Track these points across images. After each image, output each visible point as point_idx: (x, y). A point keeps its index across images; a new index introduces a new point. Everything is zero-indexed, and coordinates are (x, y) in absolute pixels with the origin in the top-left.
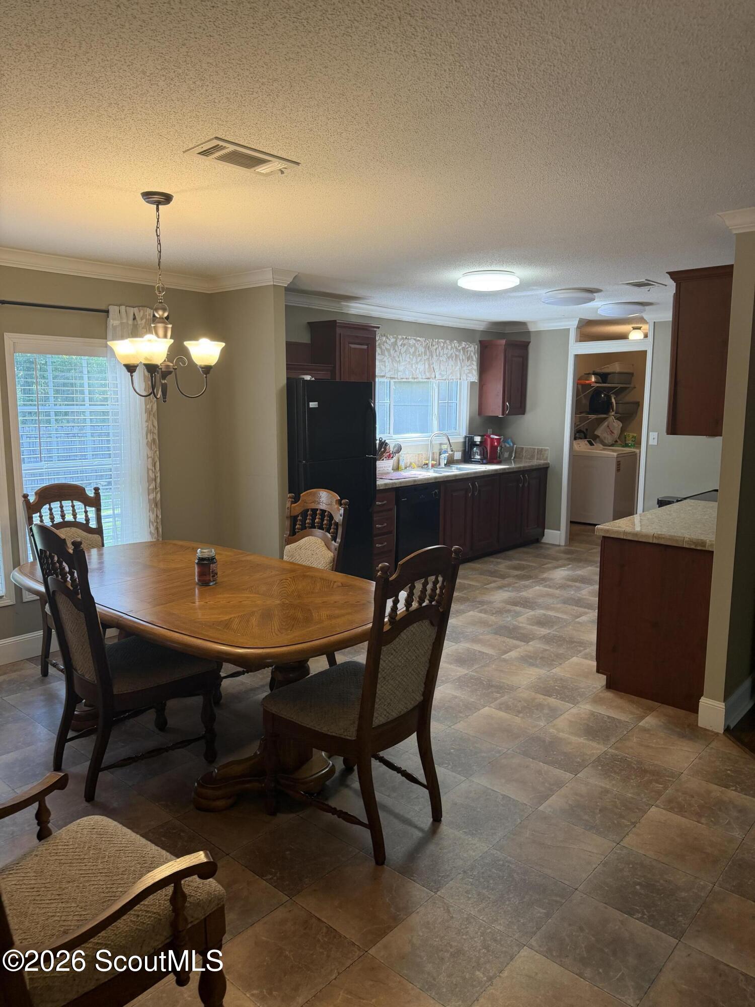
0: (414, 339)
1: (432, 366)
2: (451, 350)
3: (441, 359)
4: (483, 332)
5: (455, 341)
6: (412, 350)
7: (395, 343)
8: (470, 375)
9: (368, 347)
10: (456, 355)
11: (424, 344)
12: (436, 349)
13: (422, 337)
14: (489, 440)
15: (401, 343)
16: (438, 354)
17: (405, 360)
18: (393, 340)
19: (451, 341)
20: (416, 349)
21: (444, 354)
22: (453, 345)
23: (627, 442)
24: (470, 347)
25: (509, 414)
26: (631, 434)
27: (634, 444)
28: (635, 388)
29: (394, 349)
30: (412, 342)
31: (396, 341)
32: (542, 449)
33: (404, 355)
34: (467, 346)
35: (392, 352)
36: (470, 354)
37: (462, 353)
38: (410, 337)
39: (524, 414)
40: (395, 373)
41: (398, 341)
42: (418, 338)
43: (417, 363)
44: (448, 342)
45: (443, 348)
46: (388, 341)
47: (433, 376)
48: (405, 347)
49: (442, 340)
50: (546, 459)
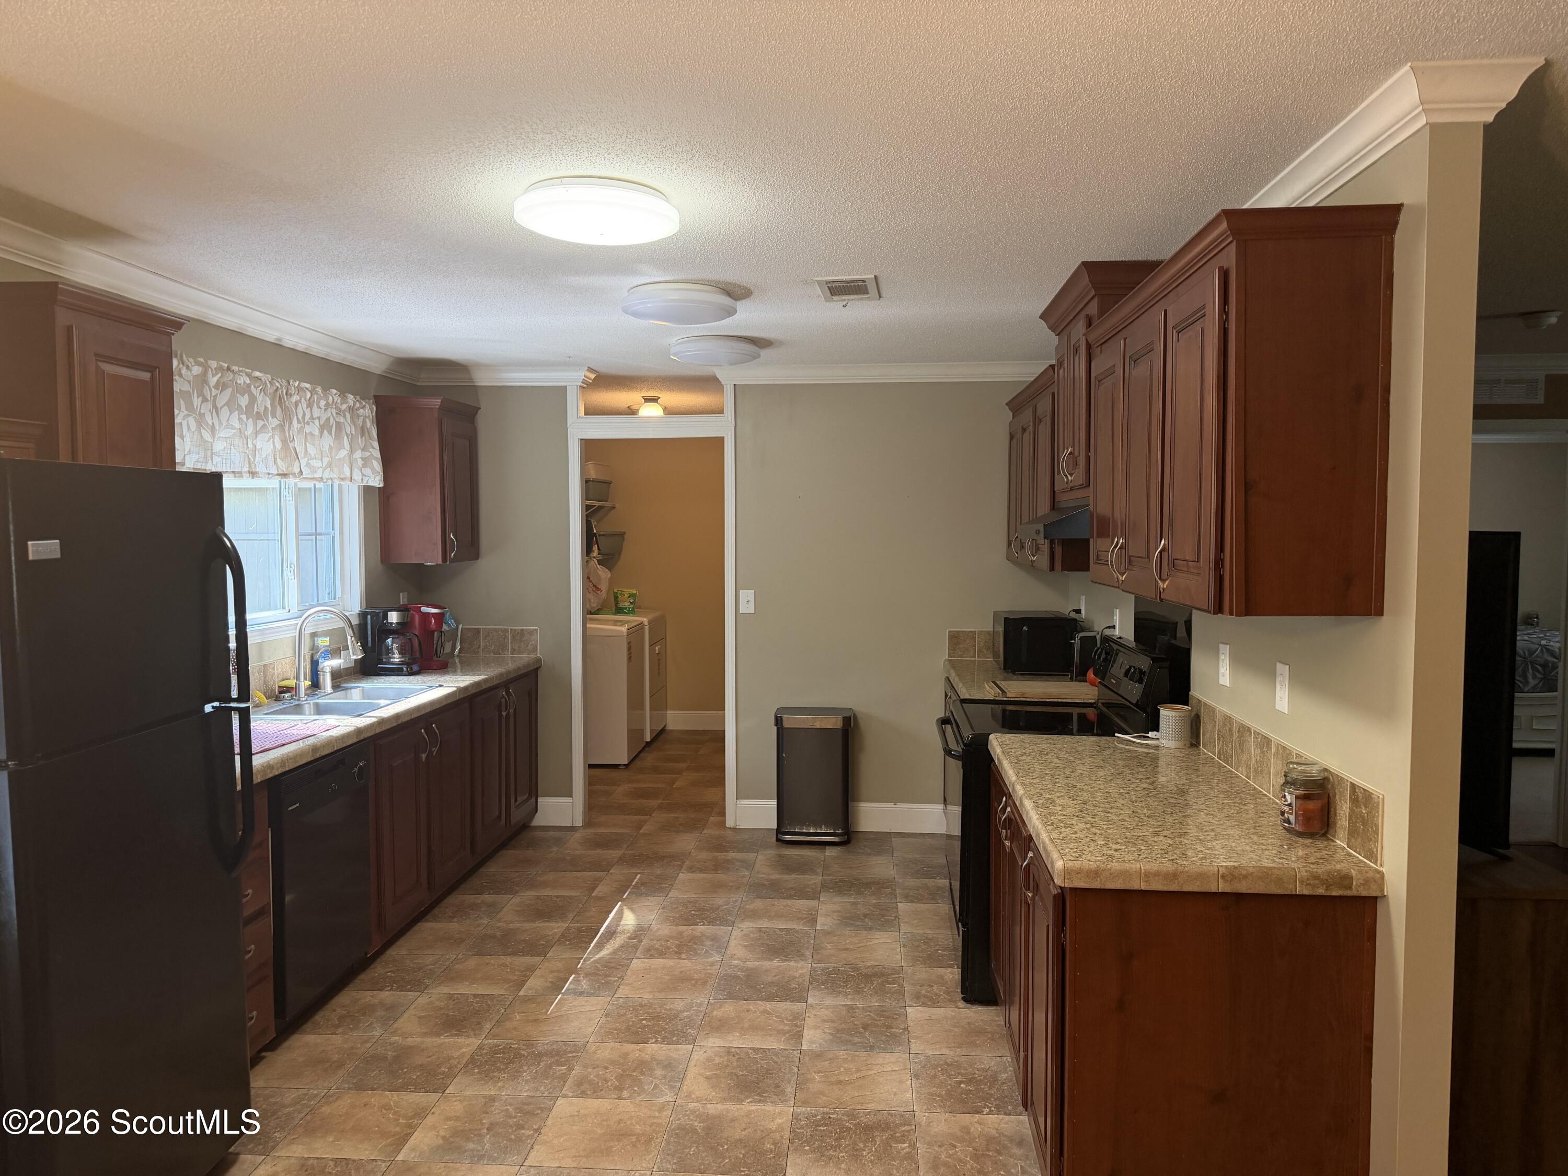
0: (248, 375)
1: (291, 445)
2: (325, 410)
3: (308, 429)
4: (383, 378)
5: (334, 391)
6: (244, 401)
7: (202, 380)
8: (368, 471)
9: (152, 377)
10: (338, 424)
11: (270, 390)
12: (296, 406)
13: (266, 373)
14: (417, 618)
15: (215, 379)
16: (300, 416)
17: (229, 426)
18: (197, 370)
19: (326, 389)
20: (253, 399)
21: (312, 418)
22: (331, 398)
23: (621, 605)
24: (364, 407)
25: (452, 561)
26: (627, 591)
27: (633, 609)
28: (613, 508)
29: (201, 394)
30: (243, 380)
31: (205, 373)
32: (523, 630)
33: (225, 412)
34: (358, 405)
35: (197, 401)
36: (364, 422)
37: (349, 421)
38: (235, 368)
39: (477, 559)
40: (205, 457)
41: (210, 374)
42: (257, 374)
43: (256, 434)
44: (319, 389)
45: (310, 406)
46: (184, 371)
47: (297, 470)
48: (229, 391)
49: (308, 386)
50: (535, 650)
